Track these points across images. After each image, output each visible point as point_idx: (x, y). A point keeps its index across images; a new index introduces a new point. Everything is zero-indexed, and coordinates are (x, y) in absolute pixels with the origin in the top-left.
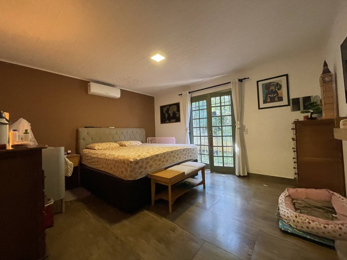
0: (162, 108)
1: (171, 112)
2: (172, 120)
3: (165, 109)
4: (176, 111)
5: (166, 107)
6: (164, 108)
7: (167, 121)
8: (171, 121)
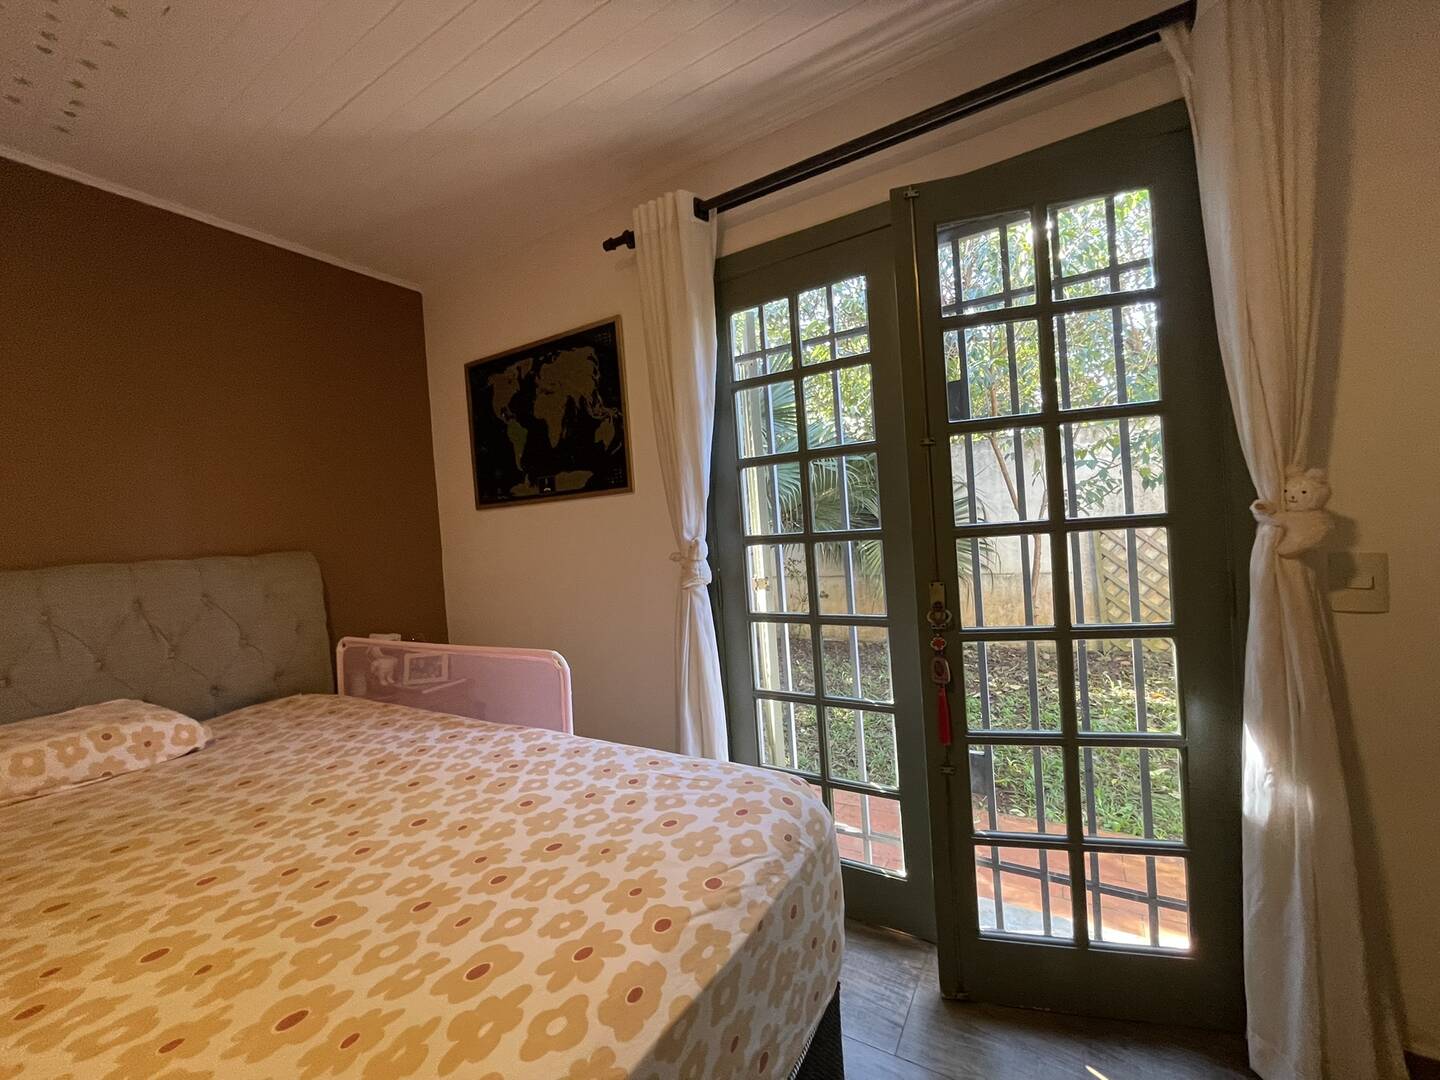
0: (480, 374)
1: (550, 410)
2: (563, 479)
3: (505, 389)
4: (590, 400)
5: (512, 370)
6: (493, 380)
7: (524, 487)
8: (552, 484)
